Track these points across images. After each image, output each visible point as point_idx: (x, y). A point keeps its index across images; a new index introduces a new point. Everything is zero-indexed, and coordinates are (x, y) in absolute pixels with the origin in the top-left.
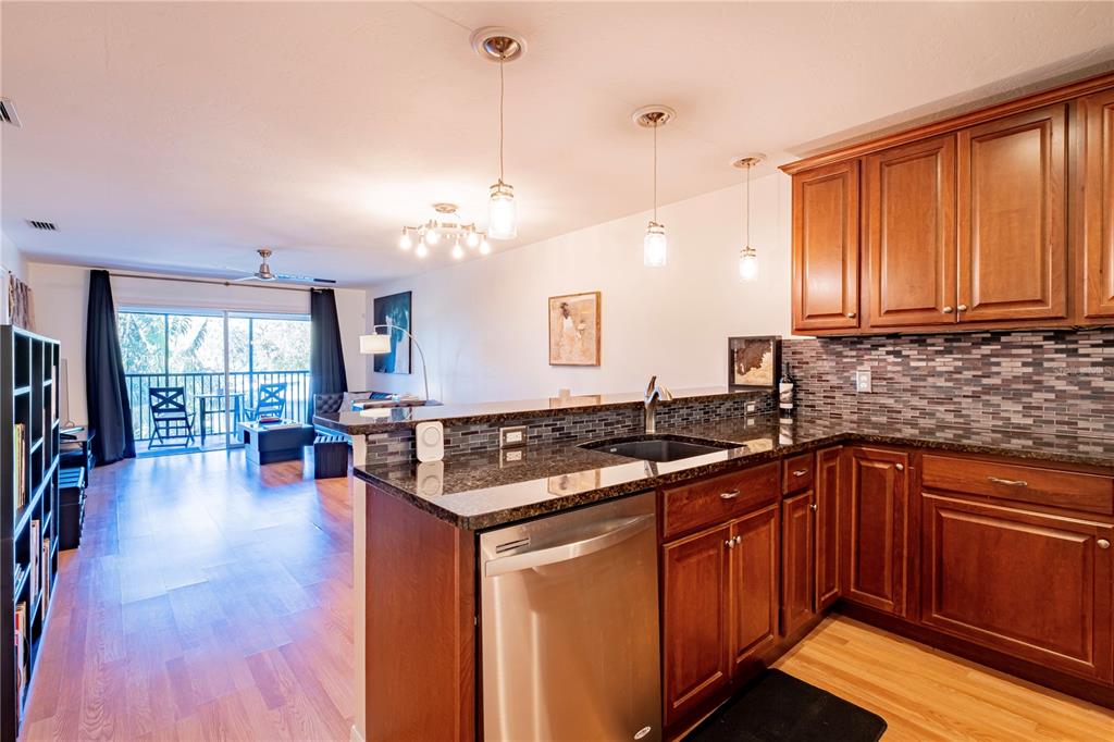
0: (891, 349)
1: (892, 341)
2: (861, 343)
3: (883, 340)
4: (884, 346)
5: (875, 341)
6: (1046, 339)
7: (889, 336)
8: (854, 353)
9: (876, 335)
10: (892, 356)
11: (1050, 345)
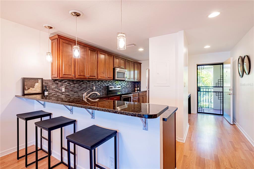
0: (68, 83)
1: (68, 81)
2: (62, 81)
3: (67, 81)
4: (67, 82)
5: (65, 81)
6: (87, 81)
7: (68, 80)
8: (61, 83)
9: (66, 80)
10: (68, 84)
11: (88, 82)
